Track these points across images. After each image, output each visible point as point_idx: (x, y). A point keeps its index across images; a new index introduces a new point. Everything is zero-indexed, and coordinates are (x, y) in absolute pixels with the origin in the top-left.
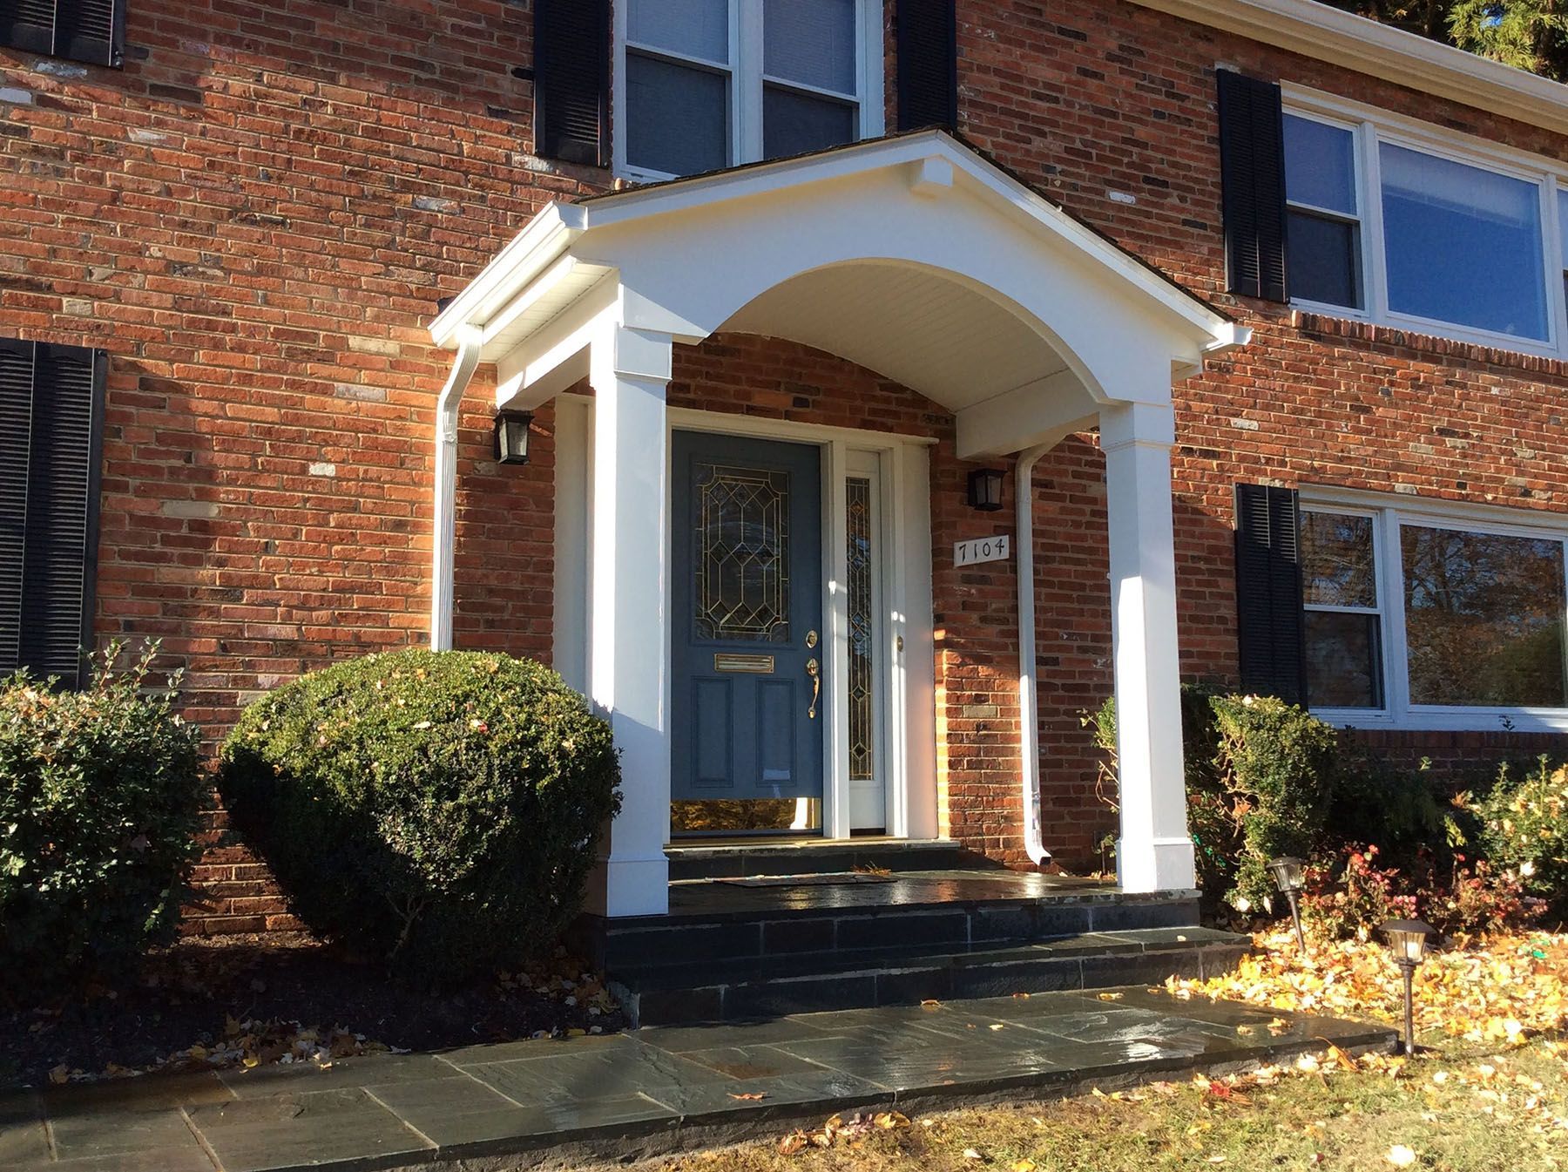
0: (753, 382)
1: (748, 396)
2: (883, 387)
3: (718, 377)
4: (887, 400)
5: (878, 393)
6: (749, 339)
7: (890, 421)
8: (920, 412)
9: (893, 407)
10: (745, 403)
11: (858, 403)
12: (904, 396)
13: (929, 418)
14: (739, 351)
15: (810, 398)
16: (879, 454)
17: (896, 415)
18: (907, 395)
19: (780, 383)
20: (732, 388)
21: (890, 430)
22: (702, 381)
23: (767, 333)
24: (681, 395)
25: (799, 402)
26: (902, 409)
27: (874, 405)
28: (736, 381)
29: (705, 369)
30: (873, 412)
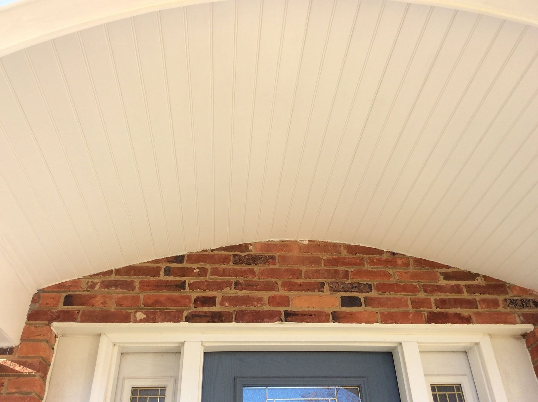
0: (290, 287)
1: (285, 301)
2: (447, 277)
3: (249, 286)
4: (457, 289)
5: (443, 282)
6: (285, 246)
7: (465, 312)
8: (500, 298)
9: (465, 295)
10: (282, 309)
11: (422, 295)
12: (475, 282)
13: (513, 303)
14: (273, 258)
15: (361, 296)
16: (466, 352)
17: (471, 304)
18: (479, 281)
19: (323, 284)
20: (266, 295)
21: (467, 320)
22: (231, 292)
23: (304, 238)
24: (206, 309)
25: (347, 302)
26: (478, 297)
27: (443, 296)
28: (271, 287)
29: (234, 279)
30: (442, 303)
